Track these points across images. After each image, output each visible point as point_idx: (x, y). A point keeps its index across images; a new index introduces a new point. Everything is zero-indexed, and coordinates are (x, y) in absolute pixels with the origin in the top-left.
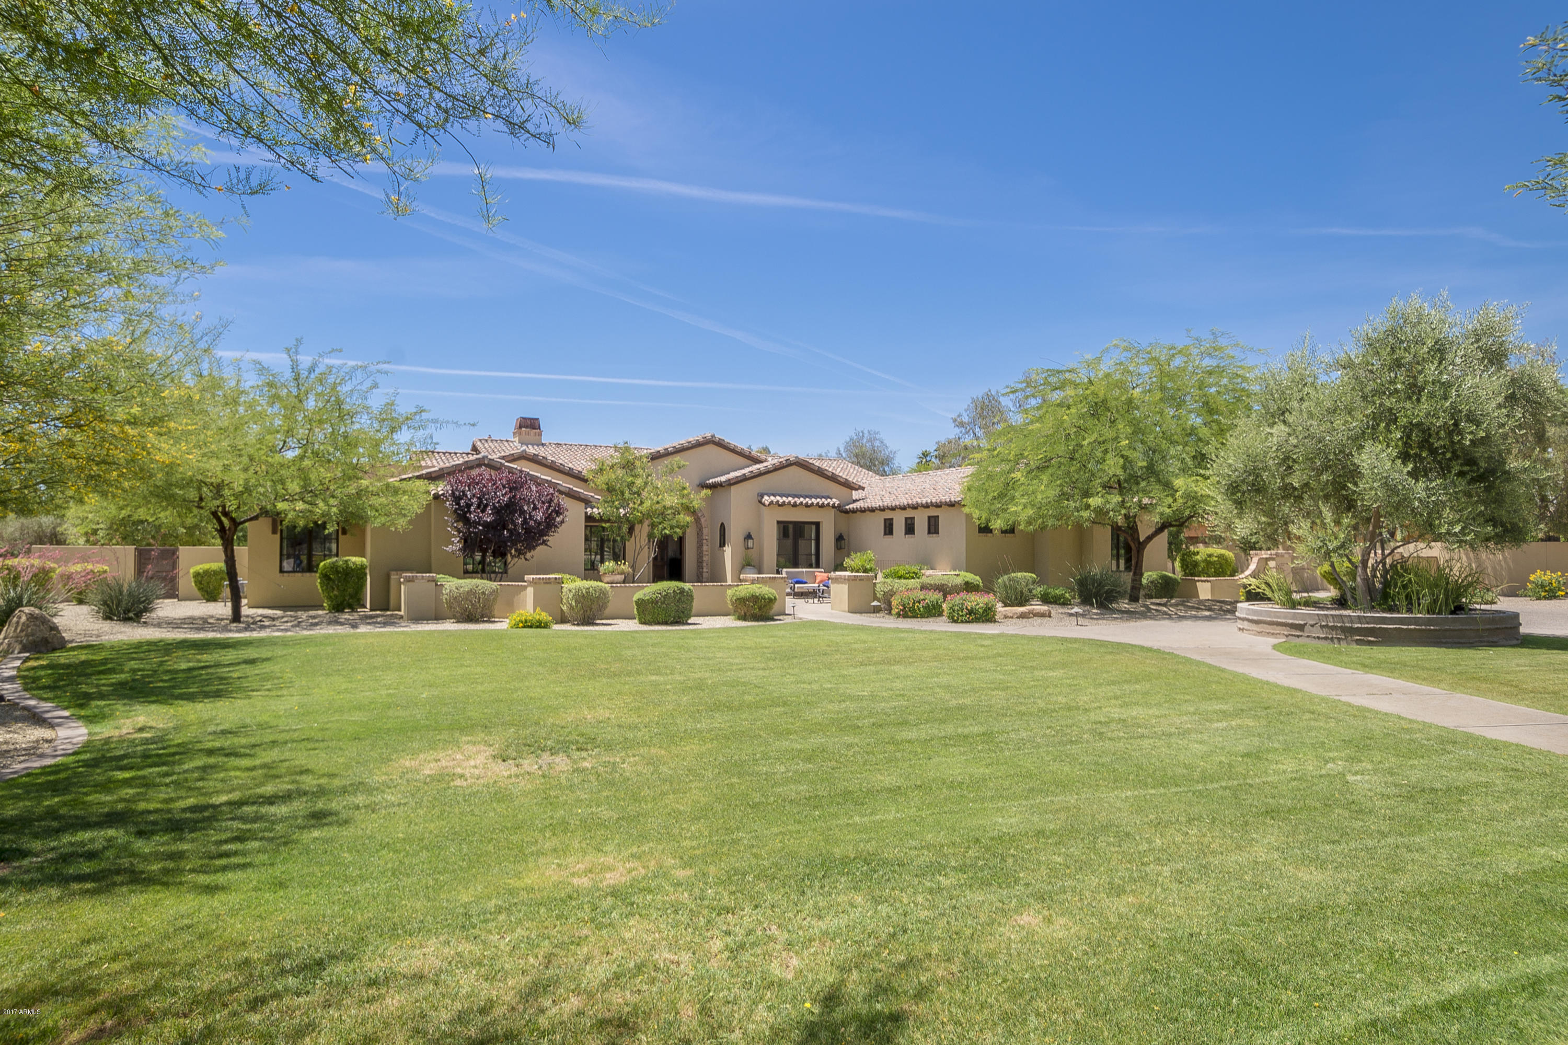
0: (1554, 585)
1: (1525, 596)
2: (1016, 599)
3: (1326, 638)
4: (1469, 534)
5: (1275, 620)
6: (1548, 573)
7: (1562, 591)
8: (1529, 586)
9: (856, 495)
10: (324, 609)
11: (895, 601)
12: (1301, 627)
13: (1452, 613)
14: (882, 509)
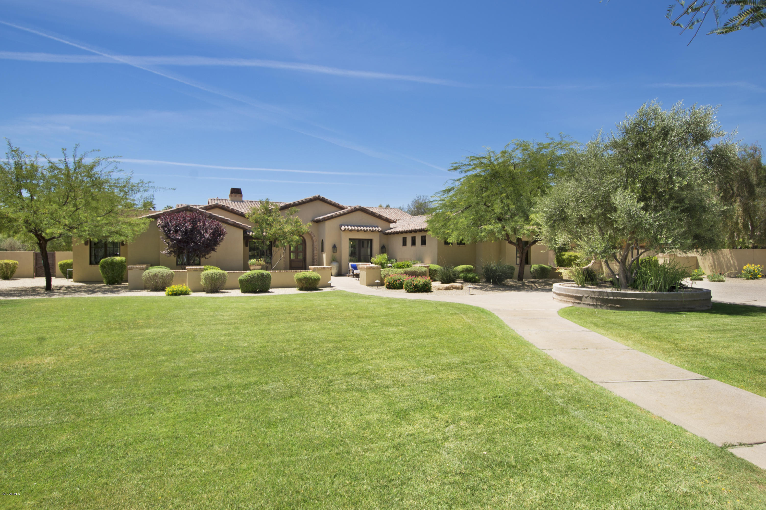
0: (756, 271)
1: (741, 277)
2: (447, 279)
3: (593, 305)
4: (677, 244)
5: (567, 293)
6: (753, 265)
7: (760, 275)
8: (743, 272)
9: (392, 225)
10: (103, 283)
11: (386, 281)
12: (580, 298)
13: (669, 291)
14: (402, 232)
